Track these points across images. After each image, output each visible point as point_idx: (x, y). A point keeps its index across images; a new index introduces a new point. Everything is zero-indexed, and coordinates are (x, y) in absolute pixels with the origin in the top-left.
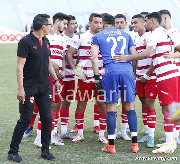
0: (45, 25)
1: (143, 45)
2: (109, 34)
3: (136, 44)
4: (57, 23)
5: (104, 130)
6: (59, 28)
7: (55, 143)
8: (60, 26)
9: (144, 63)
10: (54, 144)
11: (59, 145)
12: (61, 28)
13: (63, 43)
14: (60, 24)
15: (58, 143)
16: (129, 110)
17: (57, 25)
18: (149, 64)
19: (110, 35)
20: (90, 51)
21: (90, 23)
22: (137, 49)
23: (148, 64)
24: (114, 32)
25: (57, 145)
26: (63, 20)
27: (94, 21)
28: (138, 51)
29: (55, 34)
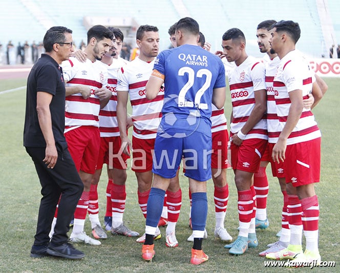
0: (58, 44)
1: (241, 82)
2: (186, 61)
3: (230, 79)
4: (92, 44)
5: (175, 223)
6: (96, 52)
7: (86, 241)
8: (97, 49)
9: (240, 113)
10: (84, 241)
11: (92, 244)
12: (98, 53)
13: (102, 76)
14: (96, 45)
15: (90, 241)
16: (195, 192)
17: (93, 47)
18: (249, 115)
19: (188, 62)
20: (145, 89)
21: (140, 43)
22: (233, 87)
23: (247, 114)
24: (196, 58)
25: (88, 244)
26: (102, 39)
27: (146, 39)
28: (233, 91)
29: (88, 61)
